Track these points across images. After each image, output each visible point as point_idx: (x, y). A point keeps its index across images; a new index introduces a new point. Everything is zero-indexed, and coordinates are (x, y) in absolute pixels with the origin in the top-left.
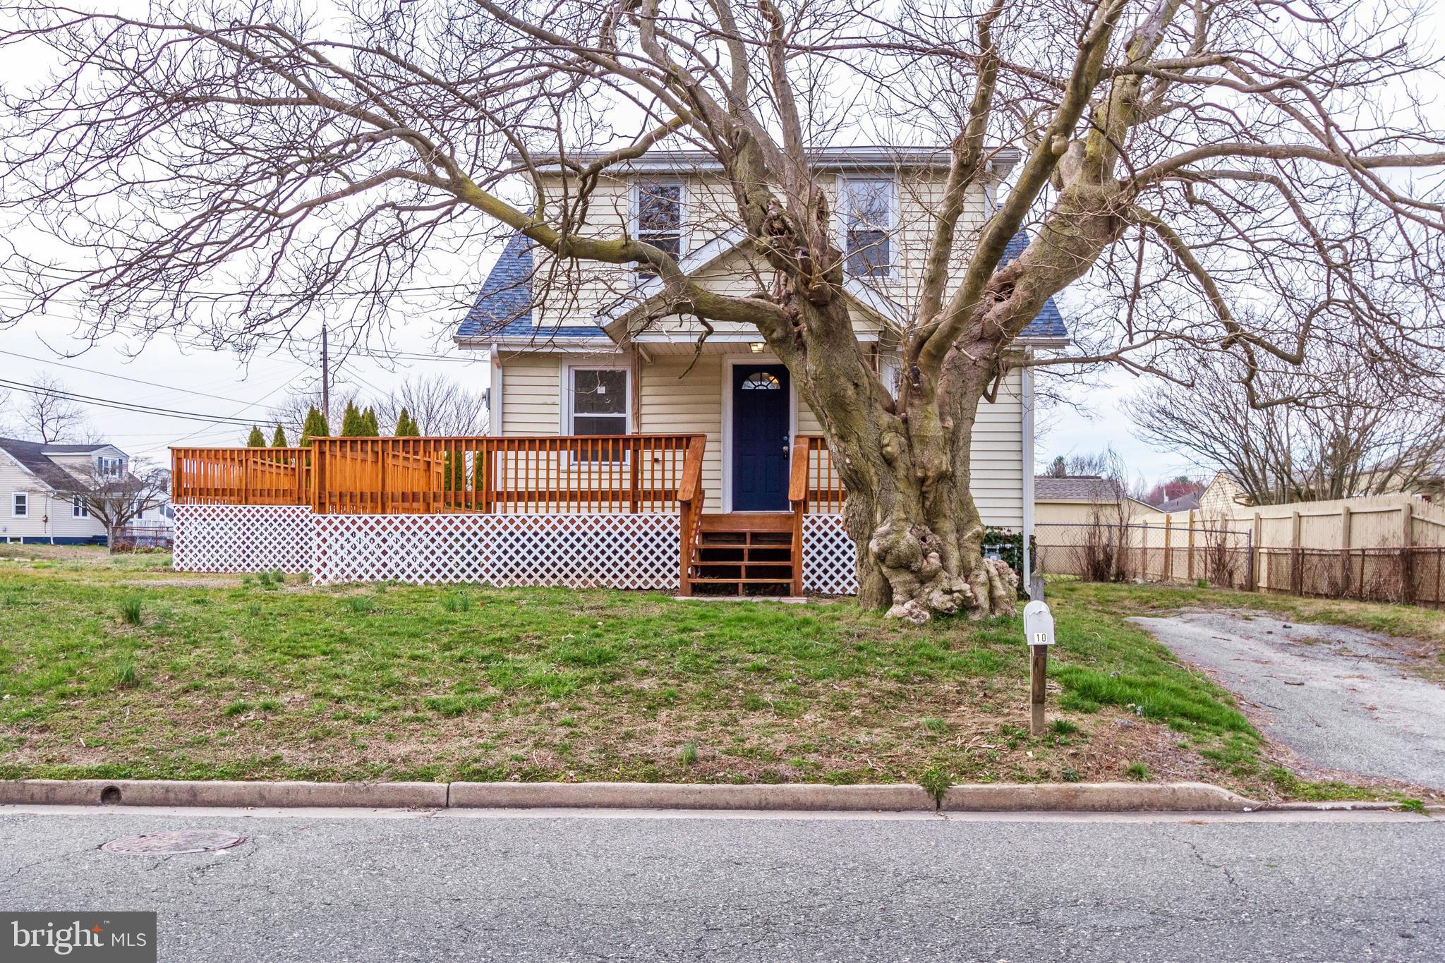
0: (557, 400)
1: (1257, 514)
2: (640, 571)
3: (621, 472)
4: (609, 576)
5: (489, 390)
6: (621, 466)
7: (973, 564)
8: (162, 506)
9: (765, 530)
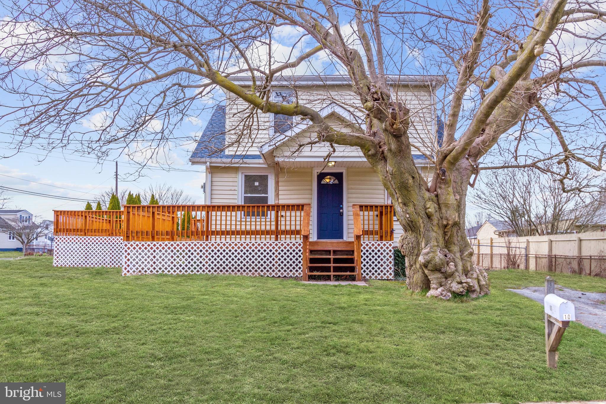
0: (236, 188)
1: (527, 240)
2: (279, 268)
3: (266, 222)
4: (265, 271)
5: (205, 184)
6: (266, 219)
7: (469, 268)
8: (46, 235)
9: (340, 249)
